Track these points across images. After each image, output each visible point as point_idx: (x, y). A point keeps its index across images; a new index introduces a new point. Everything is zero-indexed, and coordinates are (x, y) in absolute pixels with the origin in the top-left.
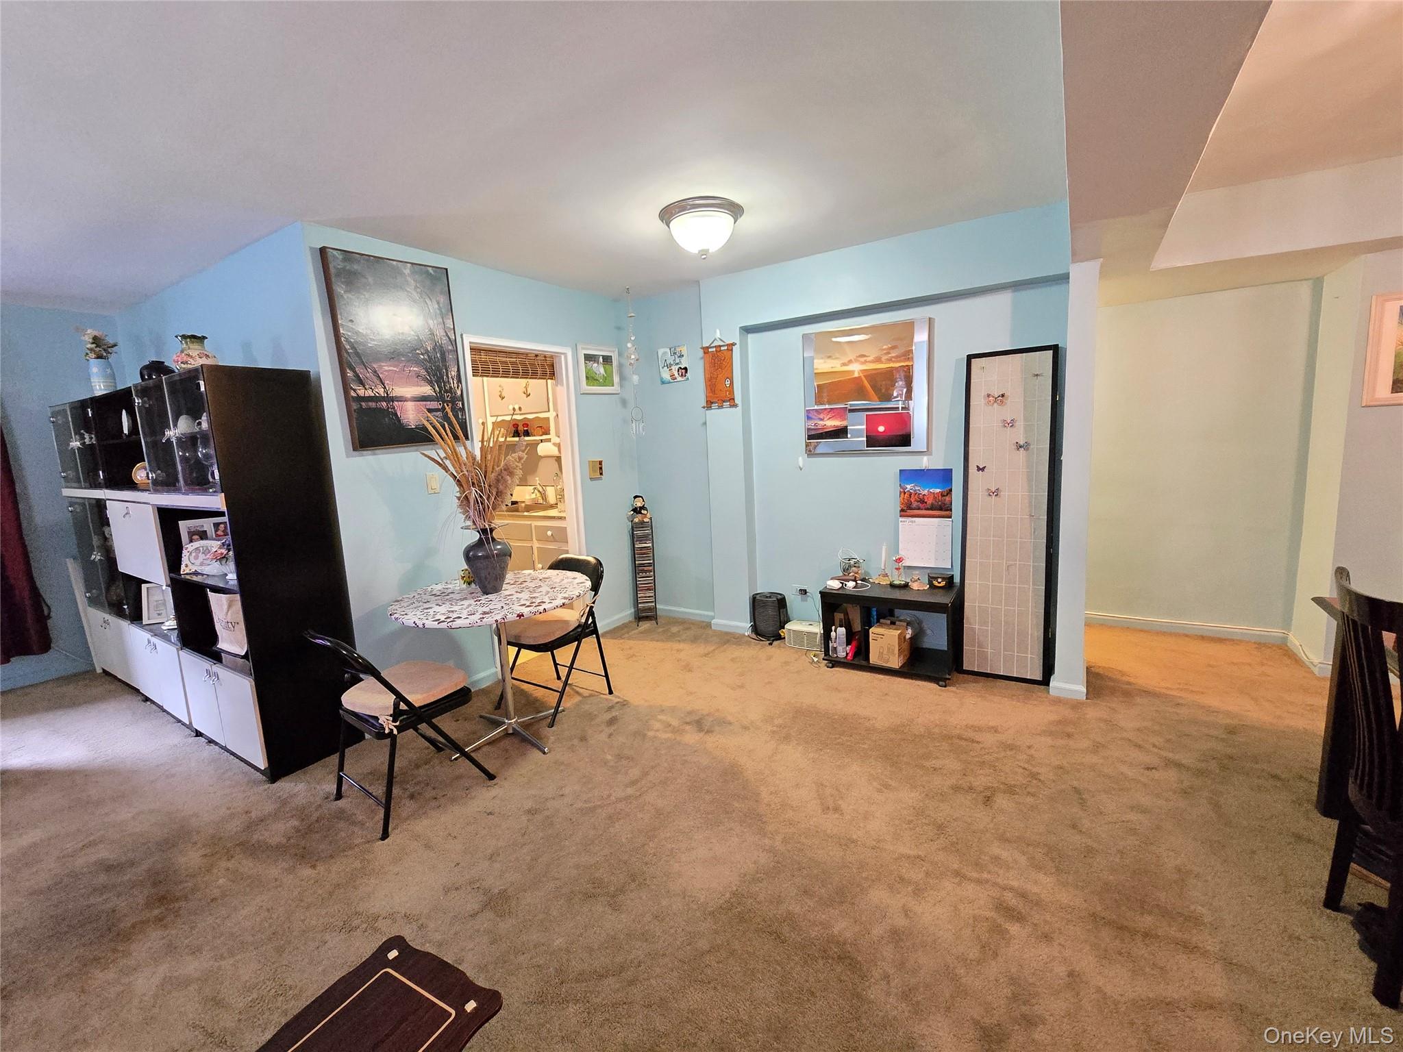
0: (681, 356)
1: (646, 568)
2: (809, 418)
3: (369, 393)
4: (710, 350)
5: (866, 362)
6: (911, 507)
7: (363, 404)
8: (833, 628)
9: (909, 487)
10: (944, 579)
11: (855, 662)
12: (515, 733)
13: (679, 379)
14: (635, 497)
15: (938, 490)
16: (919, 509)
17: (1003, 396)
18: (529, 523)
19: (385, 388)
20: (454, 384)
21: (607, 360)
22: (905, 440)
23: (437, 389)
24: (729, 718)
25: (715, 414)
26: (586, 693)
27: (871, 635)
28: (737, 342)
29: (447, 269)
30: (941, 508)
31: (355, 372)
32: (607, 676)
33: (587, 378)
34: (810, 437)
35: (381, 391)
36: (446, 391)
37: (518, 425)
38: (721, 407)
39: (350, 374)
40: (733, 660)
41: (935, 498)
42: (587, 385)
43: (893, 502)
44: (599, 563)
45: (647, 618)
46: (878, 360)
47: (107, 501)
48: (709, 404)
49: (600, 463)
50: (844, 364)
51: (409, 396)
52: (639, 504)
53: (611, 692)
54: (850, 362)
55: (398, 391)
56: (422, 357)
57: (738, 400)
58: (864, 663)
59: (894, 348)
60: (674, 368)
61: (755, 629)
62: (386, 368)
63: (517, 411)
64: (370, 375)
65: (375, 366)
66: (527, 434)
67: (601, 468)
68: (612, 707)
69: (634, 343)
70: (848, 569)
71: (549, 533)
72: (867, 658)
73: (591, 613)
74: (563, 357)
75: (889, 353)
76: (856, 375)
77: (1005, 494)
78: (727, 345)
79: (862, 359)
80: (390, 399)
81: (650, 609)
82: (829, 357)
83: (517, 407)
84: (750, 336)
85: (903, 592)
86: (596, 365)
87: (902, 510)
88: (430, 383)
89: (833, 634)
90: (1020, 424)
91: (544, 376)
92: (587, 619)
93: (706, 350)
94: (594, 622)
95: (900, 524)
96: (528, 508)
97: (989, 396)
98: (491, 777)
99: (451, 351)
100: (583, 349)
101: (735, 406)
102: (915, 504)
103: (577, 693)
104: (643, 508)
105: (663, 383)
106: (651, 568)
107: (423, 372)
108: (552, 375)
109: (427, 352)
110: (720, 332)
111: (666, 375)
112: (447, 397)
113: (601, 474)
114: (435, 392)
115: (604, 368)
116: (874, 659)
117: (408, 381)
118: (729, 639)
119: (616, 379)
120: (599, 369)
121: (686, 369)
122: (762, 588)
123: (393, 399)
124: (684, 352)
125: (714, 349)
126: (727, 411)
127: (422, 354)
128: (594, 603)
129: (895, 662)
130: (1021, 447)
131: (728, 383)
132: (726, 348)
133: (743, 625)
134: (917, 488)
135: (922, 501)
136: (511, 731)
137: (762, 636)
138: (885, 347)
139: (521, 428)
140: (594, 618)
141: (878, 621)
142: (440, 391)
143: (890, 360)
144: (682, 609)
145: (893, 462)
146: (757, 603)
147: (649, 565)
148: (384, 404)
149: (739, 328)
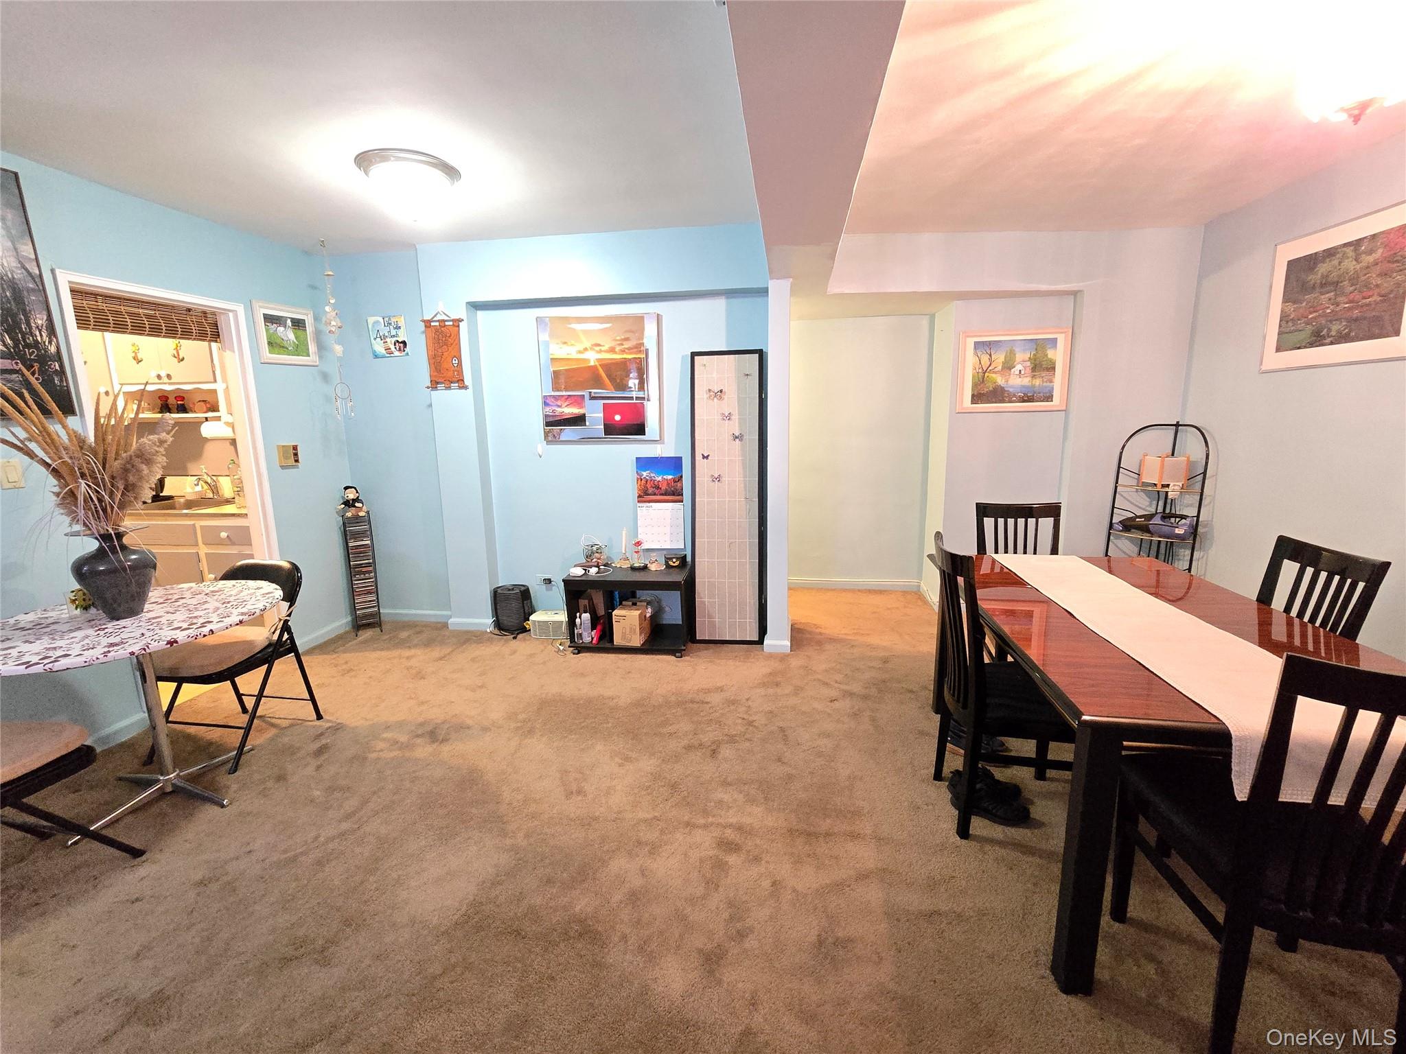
0: (398, 328)
1: (364, 570)
2: (546, 404)
4: (433, 324)
5: (601, 351)
6: (648, 493)
8: (578, 614)
9: (645, 474)
10: (677, 559)
11: (601, 645)
12: (177, 790)
13: (397, 353)
14: (346, 488)
15: (670, 477)
16: (655, 494)
17: (721, 391)
18: (192, 523)
20: (42, 337)
21: (298, 324)
22: (640, 429)
23: (10, 343)
24: (470, 722)
25: (442, 396)
26: (285, 723)
27: (614, 617)
28: (465, 319)
29: (16, 173)
30: (674, 494)
32: (313, 699)
33: (270, 343)
34: (548, 424)
36: (28, 346)
37: (167, 398)
38: (448, 388)
40: (473, 660)
41: (668, 484)
42: (270, 352)
43: (632, 490)
44: (296, 568)
45: (369, 626)
46: (612, 350)
48: (434, 385)
49: (295, 448)
50: (580, 352)
52: (351, 495)
53: (319, 717)
54: (586, 349)
57: (468, 380)
58: (608, 645)
59: (627, 339)
60: (391, 341)
61: (499, 625)
63: (166, 380)
66: (182, 409)
67: (296, 455)
68: (322, 734)
69: (334, 307)
70: (592, 555)
71: (224, 535)
72: (611, 640)
73: (286, 628)
74: (231, 315)
75: (622, 345)
76: (592, 363)
77: (725, 479)
78: (453, 320)
79: (597, 348)
81: (372, 615)
82: (565, 343)
83: (163, 374)
84: (479, 313)
85: (642, 573)
86: (281, 329)
87: (639, 496)
89: (578, 620)
91: (202, 336)
92: (281, 635)
93: (427, 323)
94: (291, 638)
95: (639, 509)
96: (190, 504)
97: (710, 390)
98: (136, 853)
100: (260, 307)
101: (466, 388)
102: (650, 491)
103: (273, 725)
104: (357, 500)
105: (376, 356)
106: (371, 569)
108: (216, 336)
110: (448, 305)
111: (379, 348)
112: (30, 355)
113: (297, 461)
114: (6, 347)
115: (295, 334)
116: (618, 640)
118: (469, 637)
119: (312, 348)
120: (289, 335)
121: (404, 343)
122: (503, 581)
124: (402, 323)
125: (437, 324)
126: (455, 394)
128: (289, 615)
129: (637, 641)
130: (736, 437)
131: (455, 362)
132: (451, 323)
133: (486, 621)
134: (652, 475)
135: (658, 488)
136: (169, 789)
137: (505, 631)
138: (618, 338)
139: (172, 401)
140: (290, 633)
141: (621, 604)
142: (16, 346)
143: (623, 351)
144: (413, 612)
145: (628, 451)
146: (498, 597)
147: (369, 565)
149: (467, 303)
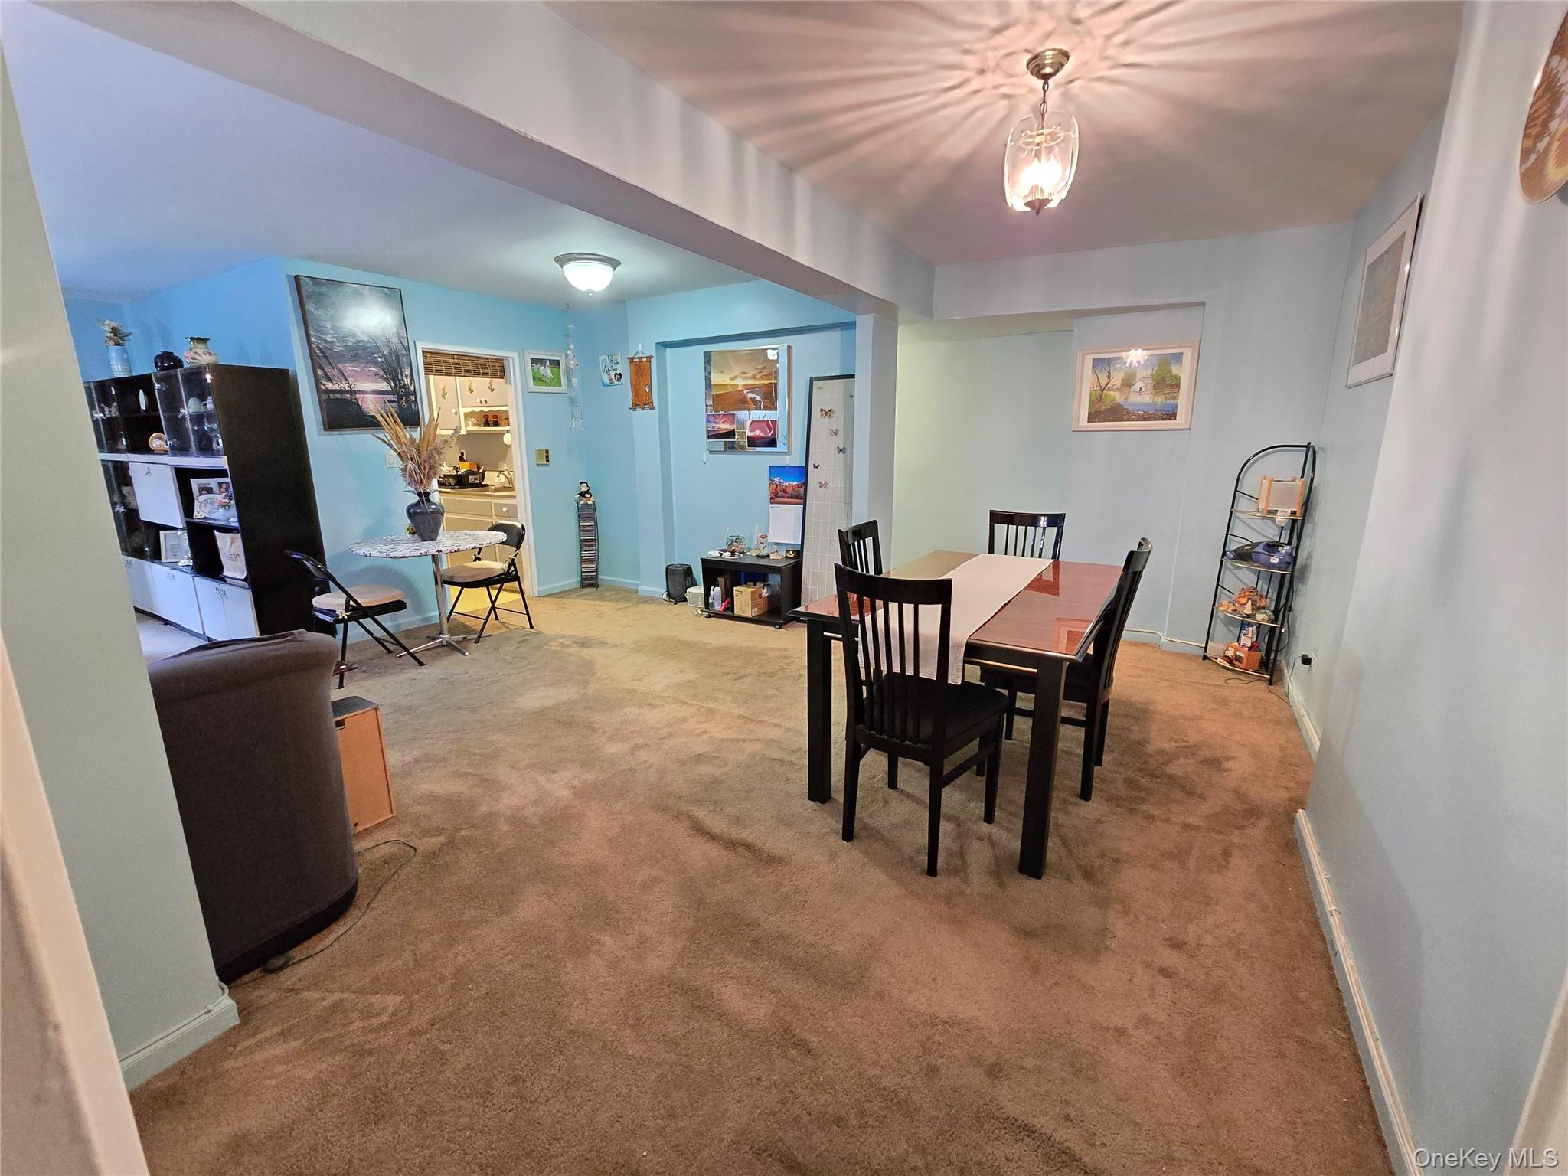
0: (617, 363)
1: (588, 544)
2: (709, 422)
3: (336, 387)
4: (635, 360)
5: (746, 378)
6: (778, 496)
7: (331, 395)
8: (712, 588)
9: (776, 479)
10: (794, 552)
11: (725, 613)
12: (448, 645)
13: (616, 383)
14: (581, 483)
15: (795, 483)
16: (783, 497)
17: (830, 411)
18: (489, 501)
19: (348, 383)
20: (407, 381)
21: (556, 364)
22: (772, 442)
23: (393, 385)
25: (639, 413)
27: (735, 592)
28: (654, 354)
29: (400, 290)
30: (800, 497)
31: (324, 371)
32: (528, 614)
33: (534, 379)
34: (709, 437)
35: (346, 386)
36: (401, 387)
37: (488, 416)
38: (643, 409)
39: (320, 372)
41: (793, 489)
42: (534, 385)
43: (766, 492)
44: (523, 528)
45: (591, 585)
46: (754, 377)
47: (130, 464)
48: (635, 406)
49: (547, 452)
50: (732, 379)
51: (369, 390)
52: (584, 488)
53: (532, 627)
54: (736, 377)
55: (359, 386)
56: (379, 359)
57: (656, 404)
58: (731, 614)
59: (764, 368)
60: (612, 373)
61: (669, 594)
62: (350, 368)
63: (484, 404)
64: (335, 372)
65: (340, 366)
66: (496, 424)
67: (547, 457)
69: (573, 350)
70: (733, 543)
71: (504, 509)
72: (733, 611)
73: (512, 563)
74: (511, 360)
75: (761, 372)
76: (740, 388)
77: (830, 485)
78: (647, 357)
79: (744, 375)
80: (353, 392)
81: (592, 578)
82: (722, 372)
83: (483, 400)
84: (668, 350)
85: (766, 560)
86: (542, 368)
87: (771, 498)
88: (387, 380)
89: (712, 592)
90: (841, 433)
91: (494, 375)
92: (509, 568)
93: (631, 360)
95: (771, 509)
96: (497, 490)
97: (822, 410)
98: (421, 664)
99: (404, 355)
100: (529, 353)
101: (654, 409)
102: (780, 494)
104: (587, 492)
105: (604, 385)
106: (593, 543)
107: (381, 372)
108: (503, 375)
109: (384, 355)
110: (644, 347)
111: (606, 379)
112: (402, 392)
113: (548, 461)
114: (391, 387)
115: (551, 370)
116: (737, 612)
117: (368, 377)
119: (564, 380)
120: (547, 372)
121: (620, 374)
122: (677, 561)
123: (355, 392)
124: (619, 361)
125: (637, 360)
126: (647, 412)
127: (380, 357)
128: (515, 556)
129: (749, 613)
130: (841, 451)
131: (647, 389)
132: (645, 359)
133: (661, 591)
134: (782, 481)
135: (785, 491)
136: (444, 643)
137: (672, 598)
138: (759, 367)
139: (491, 419)
141: (746, 583)
142: (395, 387)
143: (762, 378)
145: (761, 461)
146: (670, 571)
147: (592, 540)
148: (348, 396)
149: (657, 343)
